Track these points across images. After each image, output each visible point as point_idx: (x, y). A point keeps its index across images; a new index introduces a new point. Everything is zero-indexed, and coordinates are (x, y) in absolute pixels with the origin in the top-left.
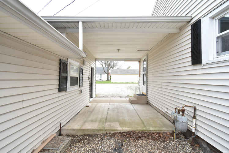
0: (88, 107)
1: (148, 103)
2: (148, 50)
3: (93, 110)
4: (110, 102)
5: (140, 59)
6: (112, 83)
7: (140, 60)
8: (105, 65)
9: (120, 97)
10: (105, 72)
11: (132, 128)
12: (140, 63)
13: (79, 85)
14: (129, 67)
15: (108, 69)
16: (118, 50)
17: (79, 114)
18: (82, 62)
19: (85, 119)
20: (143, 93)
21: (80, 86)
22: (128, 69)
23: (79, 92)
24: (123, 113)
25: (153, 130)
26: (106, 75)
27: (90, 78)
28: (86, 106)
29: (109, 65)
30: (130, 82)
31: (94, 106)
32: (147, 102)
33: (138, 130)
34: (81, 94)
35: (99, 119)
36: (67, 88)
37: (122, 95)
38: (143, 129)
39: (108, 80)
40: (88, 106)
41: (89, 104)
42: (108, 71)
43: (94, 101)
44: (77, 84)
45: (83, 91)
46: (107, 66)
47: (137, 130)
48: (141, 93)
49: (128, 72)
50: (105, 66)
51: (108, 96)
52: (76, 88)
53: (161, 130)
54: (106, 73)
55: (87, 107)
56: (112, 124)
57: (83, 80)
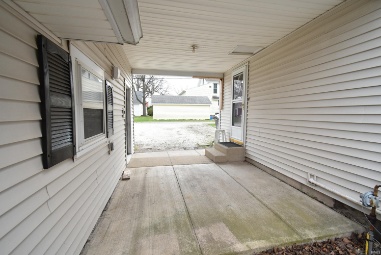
0: (129, 181)
1: (247, 161)
2: (252, 54)
3: (144, 187)
4: (172, 162)
5: (224, 74)
6: (156, 121)
7: (224, 76)
8: (138, 87)
9: (185, 149)
10: (138, 100)
11: (268, 239)
12: (223, 82)
13: (107, 132)
14: (184, 92)
15: (144, 96)
16: (194, 47)
17: (111, 206)
18: (110, 71)
19: (135, 224)
20: (230, 139)
21: (109, 134)
22: (181, 94)
23: (107, 150)
24: (215, 190)
25: (315, 238)
26: (141, 105)
27: (125, 112)
28: (124, 179)
29: (145, 88)
30: (187, 119)
31: (141, 176)
32: (244, 159)
33: (285, 244)
34: (112, 153)
35: (170, 216)
36: (74, 146)
37: (186, 145)
38: (294, 240)
39: (144, 115)
40: (129, 179)
41: (128, 172)
42: (144, 99)
43: (136, 164)
44: (102, 131)
45: (114, 145)
46: (141, 90)
47: (282, 245)
48: (228, 141)
49: (181, 100)
50: (138, 90)
51: (160, 148)
52: (100, 140)
53: (330, 236)
54: (141, 103)
55: (124, 182)
56: (212, 230)
57: (114, 117)
